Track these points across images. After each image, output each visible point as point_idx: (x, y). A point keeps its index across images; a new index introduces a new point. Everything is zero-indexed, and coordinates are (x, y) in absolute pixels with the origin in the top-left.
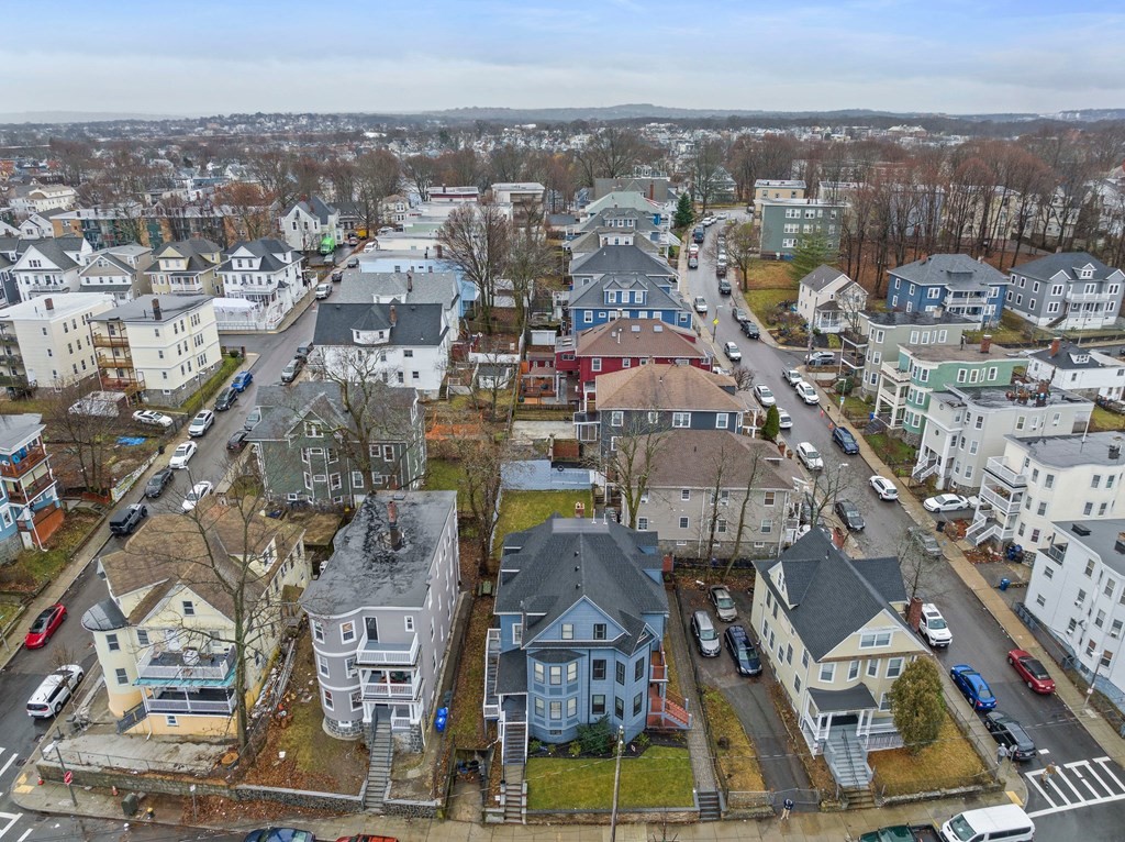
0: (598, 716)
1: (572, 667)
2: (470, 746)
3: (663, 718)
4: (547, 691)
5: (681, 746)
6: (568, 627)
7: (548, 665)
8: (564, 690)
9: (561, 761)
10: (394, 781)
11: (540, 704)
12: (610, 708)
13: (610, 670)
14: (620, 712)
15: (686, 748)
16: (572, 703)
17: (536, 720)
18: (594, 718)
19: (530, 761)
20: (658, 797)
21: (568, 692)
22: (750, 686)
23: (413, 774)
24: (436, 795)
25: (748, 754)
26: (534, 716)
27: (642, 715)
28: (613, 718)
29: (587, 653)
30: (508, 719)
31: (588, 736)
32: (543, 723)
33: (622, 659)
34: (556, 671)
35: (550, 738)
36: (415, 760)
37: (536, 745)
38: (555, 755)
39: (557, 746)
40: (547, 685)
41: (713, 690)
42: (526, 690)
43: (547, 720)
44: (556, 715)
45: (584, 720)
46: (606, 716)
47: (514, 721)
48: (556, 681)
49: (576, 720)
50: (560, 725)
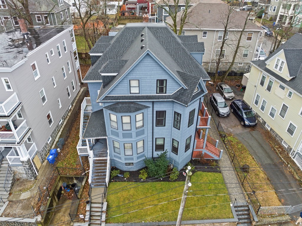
0: (160, 153)
1: (139, 117)
2: (71, 174)
3: (203, 153)
4: (121, 135)
5: (217, 172)
6: (134, 83)
7: (120, 115)
8: (134, 134)
9: (133, 184)
10: (10, 201)
11: (117, 145)
12: (168, 147)
13: (169, 119)
14: (175, 150)
15: (220, 172)
16: (140, 144)
17: (115, 156)
18: (157, 154)
19: (111, 184)
20: (205, 211)
21: (137, 136)
22: (251, 132)
23: (25, 195)
24: (38, 212)
25: (262, 175)
26: (113, 153)
27: (190, 151)
28: (170, 154)
29: (151, 105)
30: (95, 155)
31: (152, 167)
32: (120, 158)
33: (179, 109)
34: (126, 120)
35: (125, 168)
36: (29, 185)
37: (115, 173)
38: (129, 180)
39: (131, 173)
40: (120, 131)
41: (230, 135)
42: (105, 135)
43: (122, 155)
44: (129, 152)
45: (149, 155)
46: (165, 153)
47: (100, 157)
48: (127, 127)
49: (144, 155)
50: (132, 159)
